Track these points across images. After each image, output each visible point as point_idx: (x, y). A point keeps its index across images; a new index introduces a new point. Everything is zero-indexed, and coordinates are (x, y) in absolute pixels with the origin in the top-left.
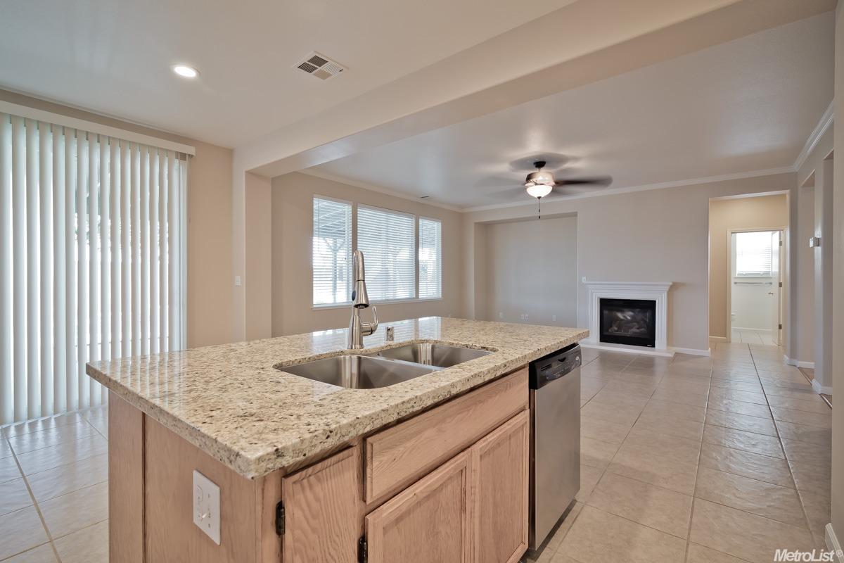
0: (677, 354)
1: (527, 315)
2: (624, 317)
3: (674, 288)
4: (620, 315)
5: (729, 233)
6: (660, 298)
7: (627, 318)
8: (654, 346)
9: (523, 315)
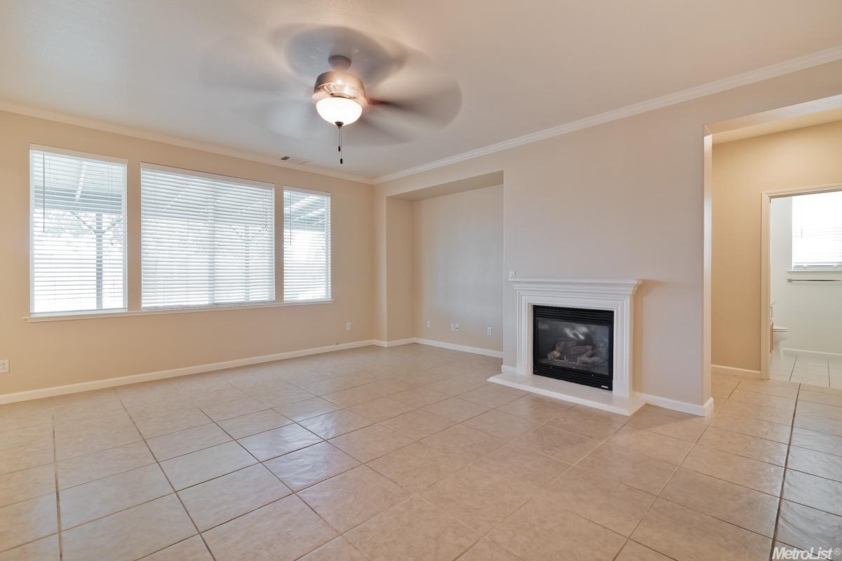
0: (648, 407)
1: (457, 326)
2: (575, 335)
3: (642, 289)
4: (569, 332)
5: (765, 198)
6: (619, 308)
7: (578, 337)
8: (611, 389)
9: (453, 325)
